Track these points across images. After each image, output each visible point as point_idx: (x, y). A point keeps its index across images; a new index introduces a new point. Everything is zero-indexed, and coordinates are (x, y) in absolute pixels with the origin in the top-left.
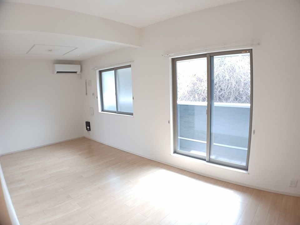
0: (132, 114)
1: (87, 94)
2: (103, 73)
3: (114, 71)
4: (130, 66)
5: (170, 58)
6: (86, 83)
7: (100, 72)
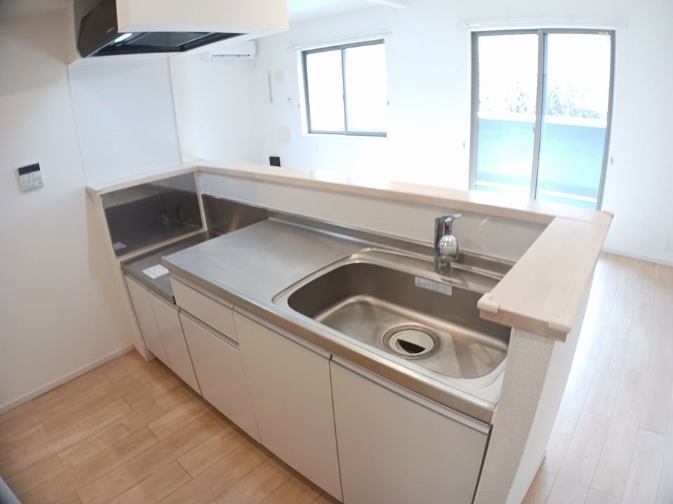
0: (384, 135)
1: (271, 100)
2: (309, 57)
3: (340, 51)
4: (381, 42)
5: (469, 32)
6: (269, 77)
7: (304, 54)
